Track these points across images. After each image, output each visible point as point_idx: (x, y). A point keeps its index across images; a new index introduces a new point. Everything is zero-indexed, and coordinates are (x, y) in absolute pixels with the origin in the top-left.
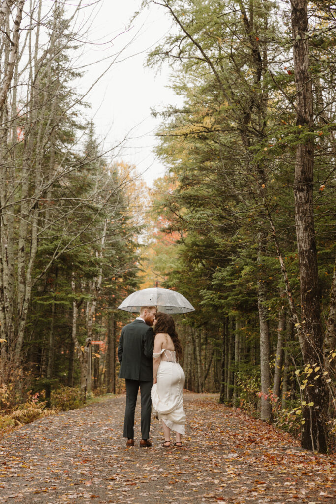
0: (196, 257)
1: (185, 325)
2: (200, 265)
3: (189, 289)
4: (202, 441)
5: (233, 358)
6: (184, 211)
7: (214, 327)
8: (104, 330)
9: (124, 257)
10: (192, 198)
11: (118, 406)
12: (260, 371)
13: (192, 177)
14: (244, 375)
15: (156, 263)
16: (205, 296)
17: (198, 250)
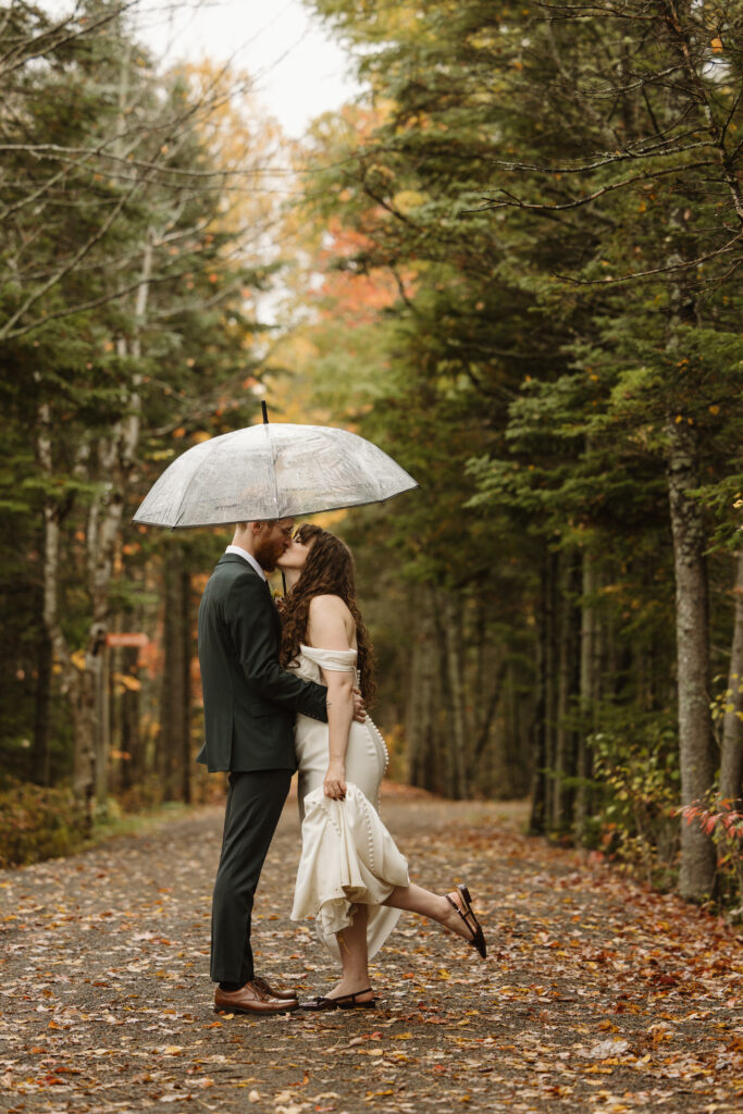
0: (451, 354)
1: (412, 582)
2: (464, 382)
3: (429, 459)
4: (487, 982)
5: (575, 688)
6: (410, 200)
7: (510, 588)
8: (150, 601)
9: (212, 364)
10: (436, 150)
11: (194, 848)
12: (676, 730)
13: (436, 81)
14: (620, 745)
15: (318, 381)
16: (483, 480)
17: (455, 329)
